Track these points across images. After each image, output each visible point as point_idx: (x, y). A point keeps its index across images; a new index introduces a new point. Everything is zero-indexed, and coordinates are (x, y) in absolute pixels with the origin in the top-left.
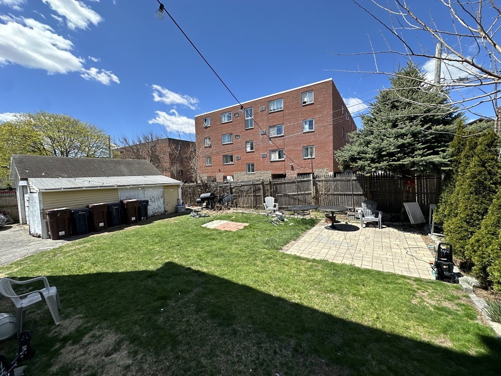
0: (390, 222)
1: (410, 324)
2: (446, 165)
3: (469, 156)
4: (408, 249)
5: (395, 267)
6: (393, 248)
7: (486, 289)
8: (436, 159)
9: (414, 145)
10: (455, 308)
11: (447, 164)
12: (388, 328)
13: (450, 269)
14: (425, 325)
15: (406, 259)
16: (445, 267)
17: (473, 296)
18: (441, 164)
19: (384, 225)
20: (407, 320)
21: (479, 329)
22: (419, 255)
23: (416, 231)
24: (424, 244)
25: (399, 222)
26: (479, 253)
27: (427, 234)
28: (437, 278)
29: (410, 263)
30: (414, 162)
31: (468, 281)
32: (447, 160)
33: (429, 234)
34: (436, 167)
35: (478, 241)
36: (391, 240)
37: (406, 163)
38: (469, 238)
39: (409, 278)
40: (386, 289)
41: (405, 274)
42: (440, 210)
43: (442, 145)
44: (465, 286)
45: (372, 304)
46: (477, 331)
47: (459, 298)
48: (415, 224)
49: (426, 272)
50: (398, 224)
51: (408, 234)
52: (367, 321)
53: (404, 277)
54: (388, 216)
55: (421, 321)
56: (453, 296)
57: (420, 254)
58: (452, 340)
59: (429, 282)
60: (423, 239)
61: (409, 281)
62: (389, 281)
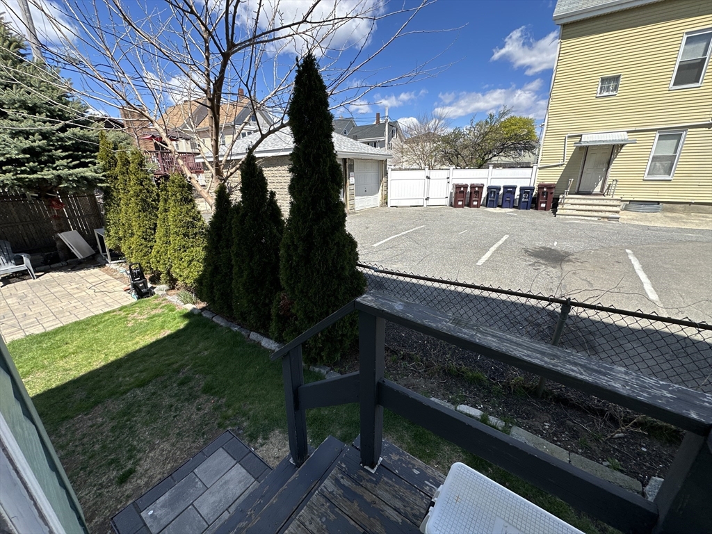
0: (46, 265)
1: (137, 339)
2: (101, 181)
3: (124, 173)
4: (93, 288)
5: (92, 310)
6: (75, 294)
7: (173, 288)
8: (88, 172)
9: (50, 151)
10: (161, 311)
11: (102, 179)
12: (121, 355)
13: (145, 286)
14: (148, 332)
15: (98, 297)
16: (141, 285)
17: (168, 297)
18: (95, 179)
19: (38, 272)
20: (133, 338)
21: (180, 313)
22: (110, 288)
23: (89, 266)
24: (107, 277)
25: (60, 262)
26: (162, 261)
27: (105, 265)
28: (138, 298)
29: (105, 299)
30: (59, 176)
31: (160, 289)
32: (101, 175)
33: (107, 265)
34: (91, 183)
35: (158, 252)
36: (64, 286)
37: (49, 177)
38: (150, 253)
39: (114, 311)
40: (98, 331)
41: (106, 310)
42: (112, 233)
43: (88, 155)
44: (160, 293)
45: (92, 350)
46: (179, 315)
47: (161, 304)
48: (84, 259)
49: (126, 299)
50: (60, 264)
51: (82, 273)
52: (98, 363)
53: (109, 312)
54: (40, 257)
55: (144, 332)
56: (156, 305)
57: (110, 286)
58: (169, 329)
59: (133, 305)
60: (103, 271)
61: (115, 313)
62: (96, 323)
